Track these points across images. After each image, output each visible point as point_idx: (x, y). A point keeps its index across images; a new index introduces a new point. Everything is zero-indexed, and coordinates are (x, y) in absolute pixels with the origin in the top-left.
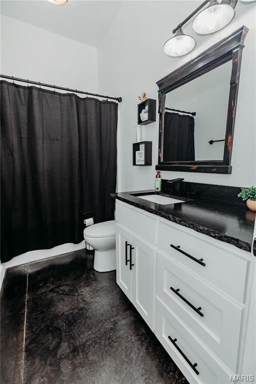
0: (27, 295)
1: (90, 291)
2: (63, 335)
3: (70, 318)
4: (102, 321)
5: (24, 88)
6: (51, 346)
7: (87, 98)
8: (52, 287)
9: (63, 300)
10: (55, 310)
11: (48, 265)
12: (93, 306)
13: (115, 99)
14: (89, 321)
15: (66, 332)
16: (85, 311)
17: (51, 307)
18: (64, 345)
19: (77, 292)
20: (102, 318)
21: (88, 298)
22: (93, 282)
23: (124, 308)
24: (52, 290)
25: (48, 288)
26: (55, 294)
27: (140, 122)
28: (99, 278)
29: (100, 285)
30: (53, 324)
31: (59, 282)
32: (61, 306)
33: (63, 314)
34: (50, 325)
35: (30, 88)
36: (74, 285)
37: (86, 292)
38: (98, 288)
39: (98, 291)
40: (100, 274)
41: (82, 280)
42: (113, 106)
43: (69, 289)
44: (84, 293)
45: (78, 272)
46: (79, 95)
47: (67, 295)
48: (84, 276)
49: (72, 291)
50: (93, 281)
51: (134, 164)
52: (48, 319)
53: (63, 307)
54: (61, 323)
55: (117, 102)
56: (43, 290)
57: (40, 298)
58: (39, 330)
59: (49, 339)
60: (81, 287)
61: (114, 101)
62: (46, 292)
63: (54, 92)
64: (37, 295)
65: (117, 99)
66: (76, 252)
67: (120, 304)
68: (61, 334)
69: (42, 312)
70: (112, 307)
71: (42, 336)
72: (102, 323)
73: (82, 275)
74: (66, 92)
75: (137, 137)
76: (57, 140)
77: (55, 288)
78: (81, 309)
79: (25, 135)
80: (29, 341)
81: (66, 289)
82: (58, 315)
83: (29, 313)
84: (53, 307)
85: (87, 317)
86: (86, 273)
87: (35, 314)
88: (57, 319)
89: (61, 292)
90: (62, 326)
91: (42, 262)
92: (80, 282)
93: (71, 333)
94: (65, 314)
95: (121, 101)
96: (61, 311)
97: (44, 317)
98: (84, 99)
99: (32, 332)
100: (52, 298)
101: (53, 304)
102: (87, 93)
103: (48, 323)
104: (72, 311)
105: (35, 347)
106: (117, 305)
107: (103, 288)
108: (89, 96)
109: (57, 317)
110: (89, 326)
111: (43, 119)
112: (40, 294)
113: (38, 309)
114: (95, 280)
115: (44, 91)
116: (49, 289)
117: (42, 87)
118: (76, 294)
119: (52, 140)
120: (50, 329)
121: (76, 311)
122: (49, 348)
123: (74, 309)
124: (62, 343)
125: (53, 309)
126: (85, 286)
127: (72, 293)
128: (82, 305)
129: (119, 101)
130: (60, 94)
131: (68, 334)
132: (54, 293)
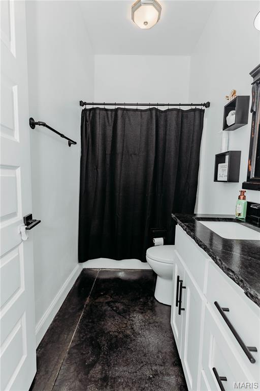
0: (88, 298)
1: (142, 320)
2: (101, 356)
3: (114, 341)
4: (142, 362)
5: (111, 110)
6: (87, 361)
7: (168, 109)
8: (110, 299)
9: (114, 318)
10: (104, 324)
11: (114, 277)
12: (139, 339)
13: (201, 105)
14: (129, 355)
15: (104, 354)
16: (129, 340)
17: (102, 320)
18: (99, 367)
19: (129, 315)
20: (143, 359)
21: (137, 327)
22: (149, 311)
23: (173, 360)
24: (108, 303)
25: (106, 299)
26: (110, 308)
27: (226, 127)
28: (157, 309)
29: (154, 318)
30: (97, 338)
31: (117, 297)
32: (110, 324)
33: (109, 332)
34: (95, 338)
35: (116, 110)
36: (129, 307)
37: (137, 318)
38: (151, 321)
39: (150, 323)
40: (159, 304)
41: (139, 304)
42: (197, 113)
43: (123, 309)
44: (136, 320)
45: (137, 294)
46: (160, 108)
47: (119, 314)
48: (141, 300)
49: (125, 311)
50: (149, 309)
51: (216, 179)
52: (95, 331)
53: (111, 325)
54: (103, 342)
55: (204, 108)
56: (101, 300)
57: (97, 306)
58: (85, 337)
59: (89, 353)
60: (135, 311)
61: (200, 107)
62: (103, 303)
63: (137, 109)
64: (95, 303)
65: (204, 105)
66: (143, 271)
67: (170, 352)
68: (100, 353)
69: (93, 322)
70: (159, 352)
71: (84, 346)
72: (142, 365)
73: (140, 298)
74: (148, 107)
75: (221, 147)
76: (135, 154)
77: (112, 302)
78: (127, 336)
79: (108, 151)
80: (74, 344)
81: (121, 307)
82: (104, 332)
83: (84, 317)
84: (103, 321)
85: (129, 348)
86: (144, 298)
87: (87, 320)
88: (102, 336)
89: (115, 308)
90: (104, 345)
91: (110, 271)
92: (136, 306)
93: (109, 358)
94: (111, 333)
95: (209, 106)
96: (108, 328)
97: (93, 327)
98: (166, 111)
99: (79, 336)
100: (105, 311)
101: (105, 317)
102: (168, 105)
103: (94, 335)
104: (117, 334)
105: (76, 353)
106: (166, 353)
107: (157, 322)
108: (171, 107)
109: (102, 332)
110: (127, 360)
111: (124, 136)
112: (98, 302)
113: (91, 316)
114: (151, 310)
115: (127, 110)
116: (107, 301)
117: (127, 107)
118: (128, 317)
119: (131, 155)
120: (93, 342)
121: (121, 336)
122: (85, 362)
123: (119, 333)
124: (97, 364)
125: (103, 323)
126: (139, 312)
127: (124, 314)
128: (128, 332)
129: (206, 107)
130: (141, 111)
131: (105, 357)
132: (109, 306)
